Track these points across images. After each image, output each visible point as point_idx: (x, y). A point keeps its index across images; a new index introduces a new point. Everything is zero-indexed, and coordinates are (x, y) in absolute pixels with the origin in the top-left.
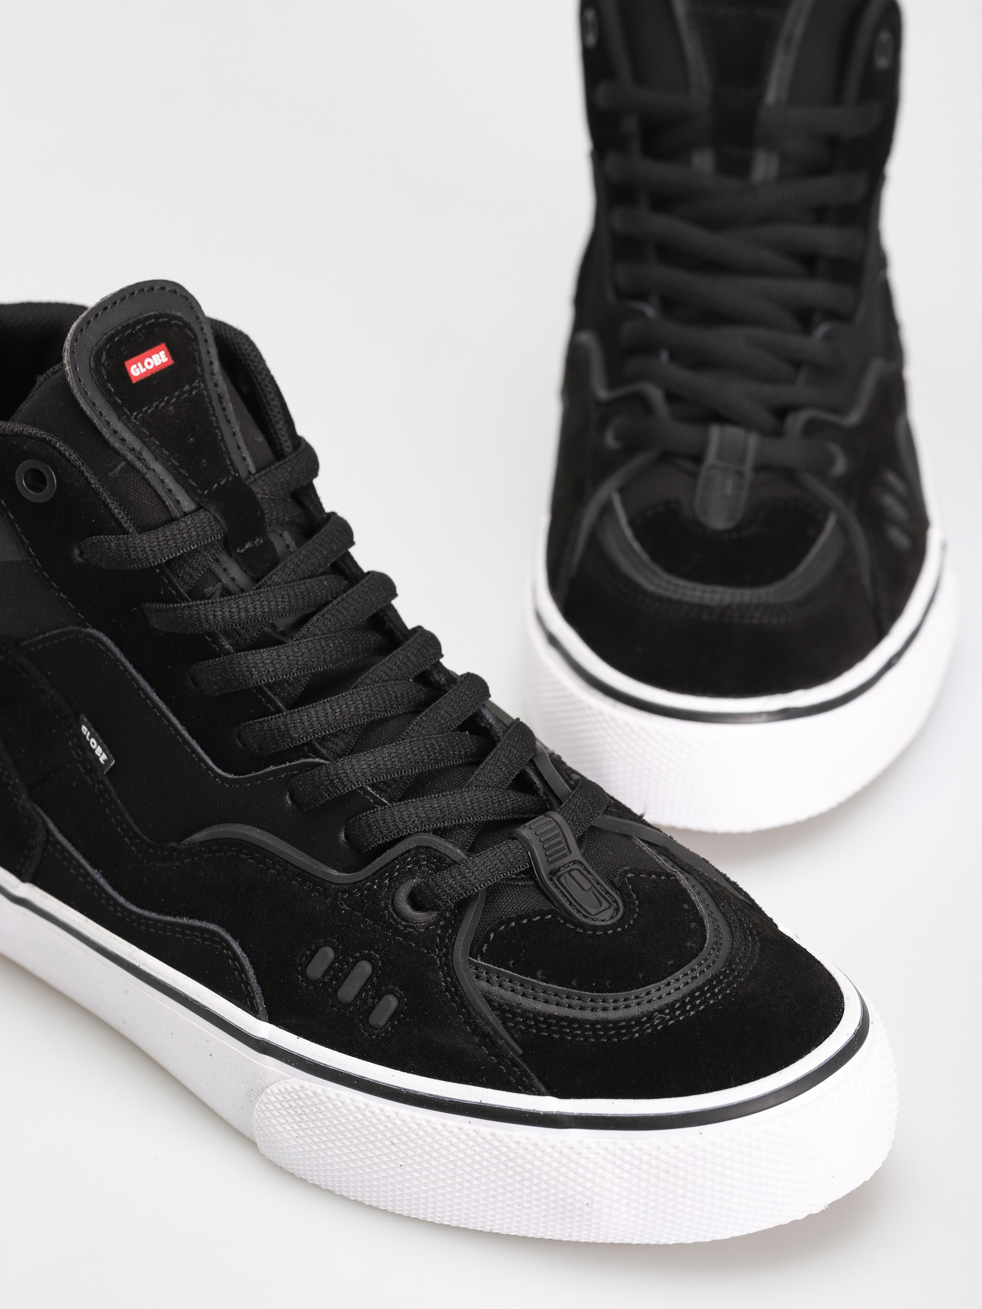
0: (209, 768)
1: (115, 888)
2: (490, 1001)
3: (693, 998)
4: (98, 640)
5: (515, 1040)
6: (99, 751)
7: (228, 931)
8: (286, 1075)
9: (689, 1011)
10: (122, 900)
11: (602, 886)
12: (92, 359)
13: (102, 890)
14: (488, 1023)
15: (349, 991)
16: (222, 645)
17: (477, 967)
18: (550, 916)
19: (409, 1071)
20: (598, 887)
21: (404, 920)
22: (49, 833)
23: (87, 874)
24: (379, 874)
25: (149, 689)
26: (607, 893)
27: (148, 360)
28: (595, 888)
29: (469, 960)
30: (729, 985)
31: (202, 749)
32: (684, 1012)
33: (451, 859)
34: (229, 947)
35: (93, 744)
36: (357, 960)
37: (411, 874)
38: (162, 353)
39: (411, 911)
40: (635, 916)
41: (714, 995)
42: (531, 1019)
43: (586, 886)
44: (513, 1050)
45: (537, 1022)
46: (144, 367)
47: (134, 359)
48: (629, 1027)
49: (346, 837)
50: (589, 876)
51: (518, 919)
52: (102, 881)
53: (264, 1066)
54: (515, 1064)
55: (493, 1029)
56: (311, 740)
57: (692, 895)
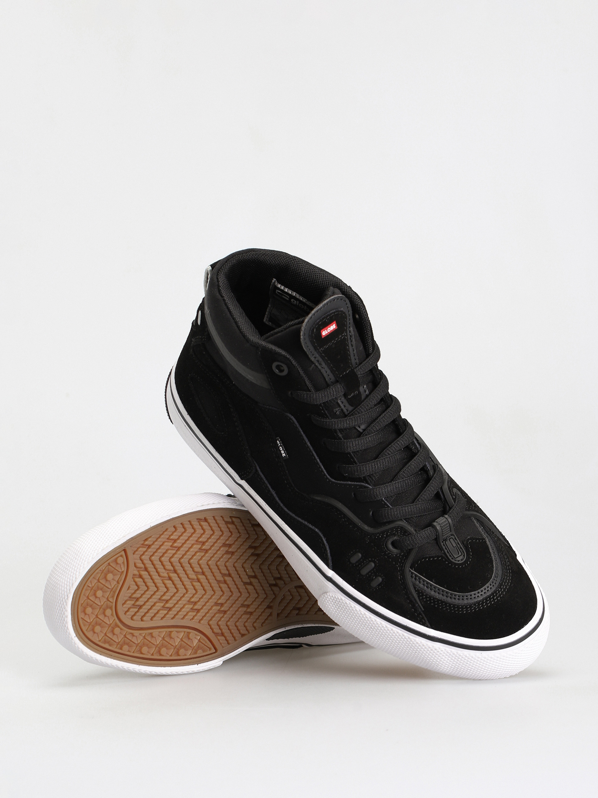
0: (325, 475)
1: (280, 499)
2: (415, 588)
3: (487, 601)
4: (291, 419)
5: (422, 605)
6: (282, 452)
7: (322, 533)
8: (335, 591)
9: (484, 606)
10: (282, 505)
11: (460, 545)
12: (310, 332)
13: (274, 498)
14: (413, 597)
15: (364, 571)
16: (338, 435)
17: (412, 573)
18: (440, 558)
19: (382, 606)
20: (458, 546)
21: (389, 551)
22: (256, 470)
23: (269, 491)
24: (383, 532)
25: (307, 441)
26: (461, 548)
27: (329, 328)
28: (457, 546)
29: (410, 570)
30: (500, 595)
31: (324, 467)
32: (483, 606)
33: (409, 532)
34: (322, 540)
35: (281, 448)
36: (370, 561)
37: (394, 535)
38: (334, 325)
39: (392, 549)
40: (470, 560)
41: (494, 600)
42: (428, 598)
43: (455, 545)
44: (421, 609)
45: (430, 600)
46: (327, 331)
47: (324, 329)
48: (462, 608)
49: (372, 514)
50: (456, 541)
51: (430, 558)
52: (275, 495)
53: (328, 585)
54: (420, 614)
55: (415, 600)
56: (365, 476)
57: (490, 549)
